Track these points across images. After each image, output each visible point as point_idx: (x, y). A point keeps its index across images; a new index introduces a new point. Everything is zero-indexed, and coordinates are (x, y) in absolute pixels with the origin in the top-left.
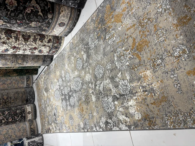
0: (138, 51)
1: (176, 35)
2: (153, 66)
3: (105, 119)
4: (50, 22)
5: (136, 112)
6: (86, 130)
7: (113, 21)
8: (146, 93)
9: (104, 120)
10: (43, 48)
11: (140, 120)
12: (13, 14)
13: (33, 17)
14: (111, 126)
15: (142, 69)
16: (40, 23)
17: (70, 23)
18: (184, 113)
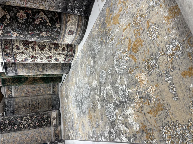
0: (133, 52)
1: (168, 29)
2: (147, 68)
3: (109, 128)
4: (59, 31)
5: (134, 122)
6: (94, 139)
7: (111, 23)
8: (143, 99)
9: (107, 129)
10: (58, 57)
11: (138, 131)
12: (24, 26)
13: (43, 28)
14: (114, 137)
15: (137, 72)
16: (50, 33)
17: (79, 30)
18: (182, 125)
